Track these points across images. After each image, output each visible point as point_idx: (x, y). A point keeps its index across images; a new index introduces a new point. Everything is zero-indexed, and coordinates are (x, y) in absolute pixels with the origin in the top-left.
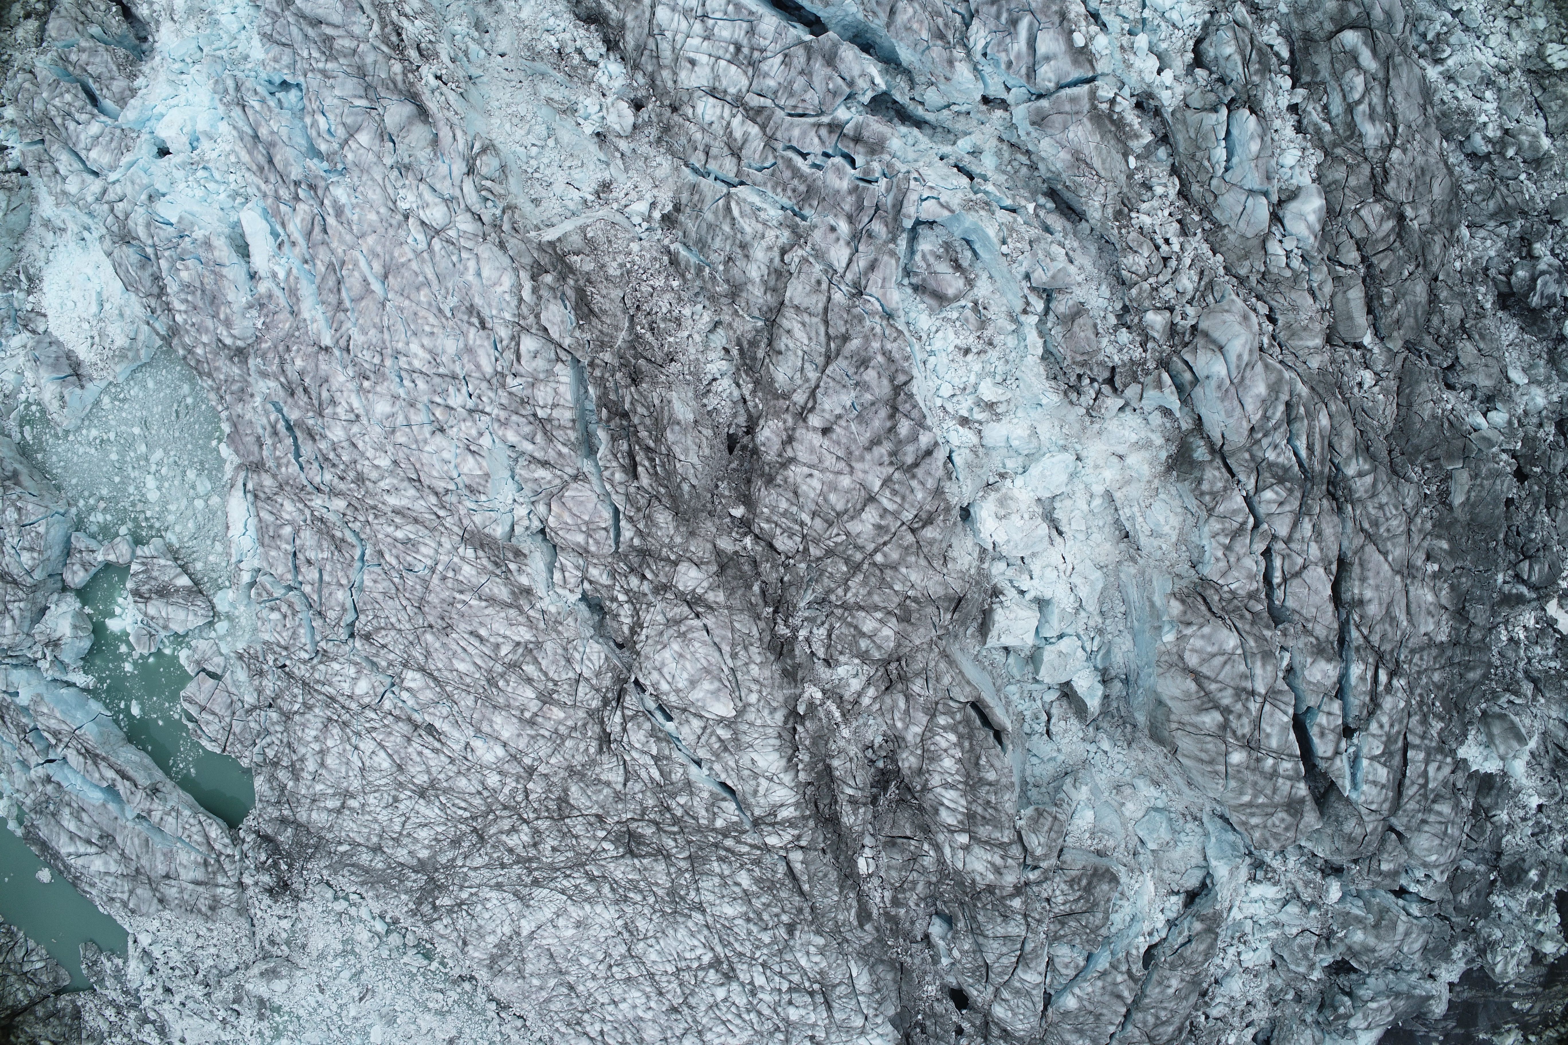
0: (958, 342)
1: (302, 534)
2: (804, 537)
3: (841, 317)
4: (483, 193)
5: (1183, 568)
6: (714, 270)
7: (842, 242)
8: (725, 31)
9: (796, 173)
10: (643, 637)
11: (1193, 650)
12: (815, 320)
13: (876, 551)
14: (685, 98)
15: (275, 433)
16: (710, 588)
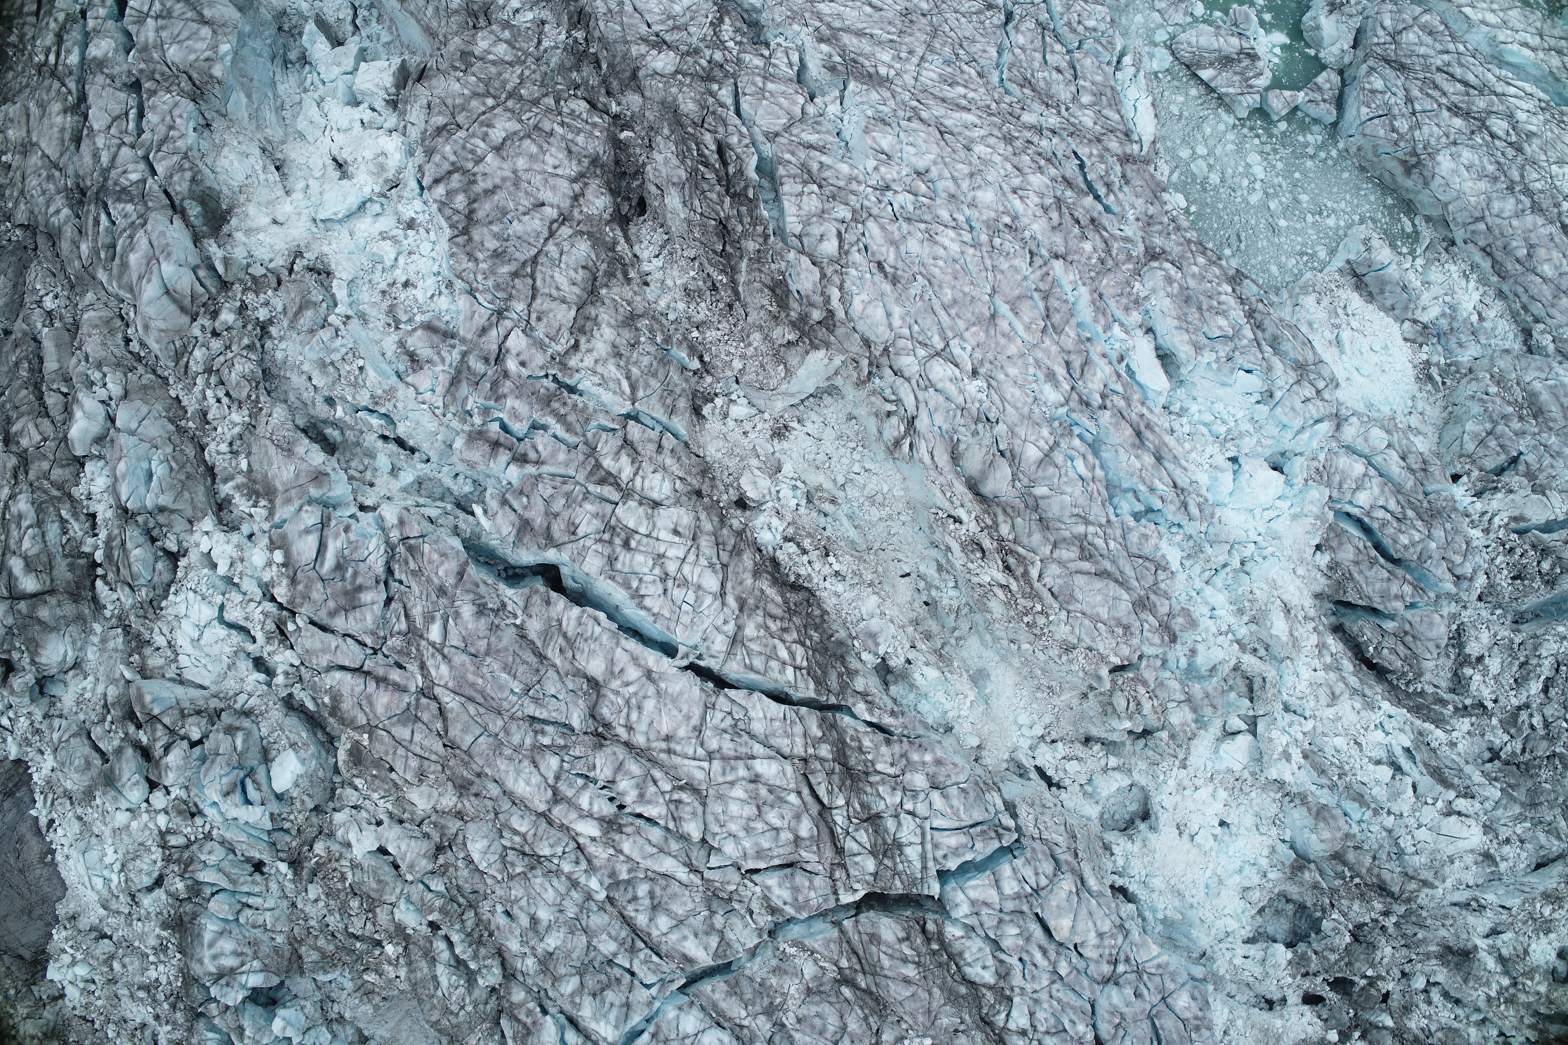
0: (414, 292)
1: (1069, 96)
2: (560, 114)
3: (518, 291)
4: (893, 398)
5: (218, 124)
6: (652, 340)
7: (514, 352)
8: (641, 562)
9: (561, 419)
10: (710, 16)
11: (204, 39)
12: (546, 291)
13: (493, 108)
14: (684, 498)
15: (1108, 186)
16: (643, 56)
